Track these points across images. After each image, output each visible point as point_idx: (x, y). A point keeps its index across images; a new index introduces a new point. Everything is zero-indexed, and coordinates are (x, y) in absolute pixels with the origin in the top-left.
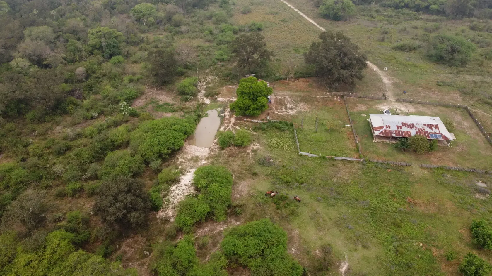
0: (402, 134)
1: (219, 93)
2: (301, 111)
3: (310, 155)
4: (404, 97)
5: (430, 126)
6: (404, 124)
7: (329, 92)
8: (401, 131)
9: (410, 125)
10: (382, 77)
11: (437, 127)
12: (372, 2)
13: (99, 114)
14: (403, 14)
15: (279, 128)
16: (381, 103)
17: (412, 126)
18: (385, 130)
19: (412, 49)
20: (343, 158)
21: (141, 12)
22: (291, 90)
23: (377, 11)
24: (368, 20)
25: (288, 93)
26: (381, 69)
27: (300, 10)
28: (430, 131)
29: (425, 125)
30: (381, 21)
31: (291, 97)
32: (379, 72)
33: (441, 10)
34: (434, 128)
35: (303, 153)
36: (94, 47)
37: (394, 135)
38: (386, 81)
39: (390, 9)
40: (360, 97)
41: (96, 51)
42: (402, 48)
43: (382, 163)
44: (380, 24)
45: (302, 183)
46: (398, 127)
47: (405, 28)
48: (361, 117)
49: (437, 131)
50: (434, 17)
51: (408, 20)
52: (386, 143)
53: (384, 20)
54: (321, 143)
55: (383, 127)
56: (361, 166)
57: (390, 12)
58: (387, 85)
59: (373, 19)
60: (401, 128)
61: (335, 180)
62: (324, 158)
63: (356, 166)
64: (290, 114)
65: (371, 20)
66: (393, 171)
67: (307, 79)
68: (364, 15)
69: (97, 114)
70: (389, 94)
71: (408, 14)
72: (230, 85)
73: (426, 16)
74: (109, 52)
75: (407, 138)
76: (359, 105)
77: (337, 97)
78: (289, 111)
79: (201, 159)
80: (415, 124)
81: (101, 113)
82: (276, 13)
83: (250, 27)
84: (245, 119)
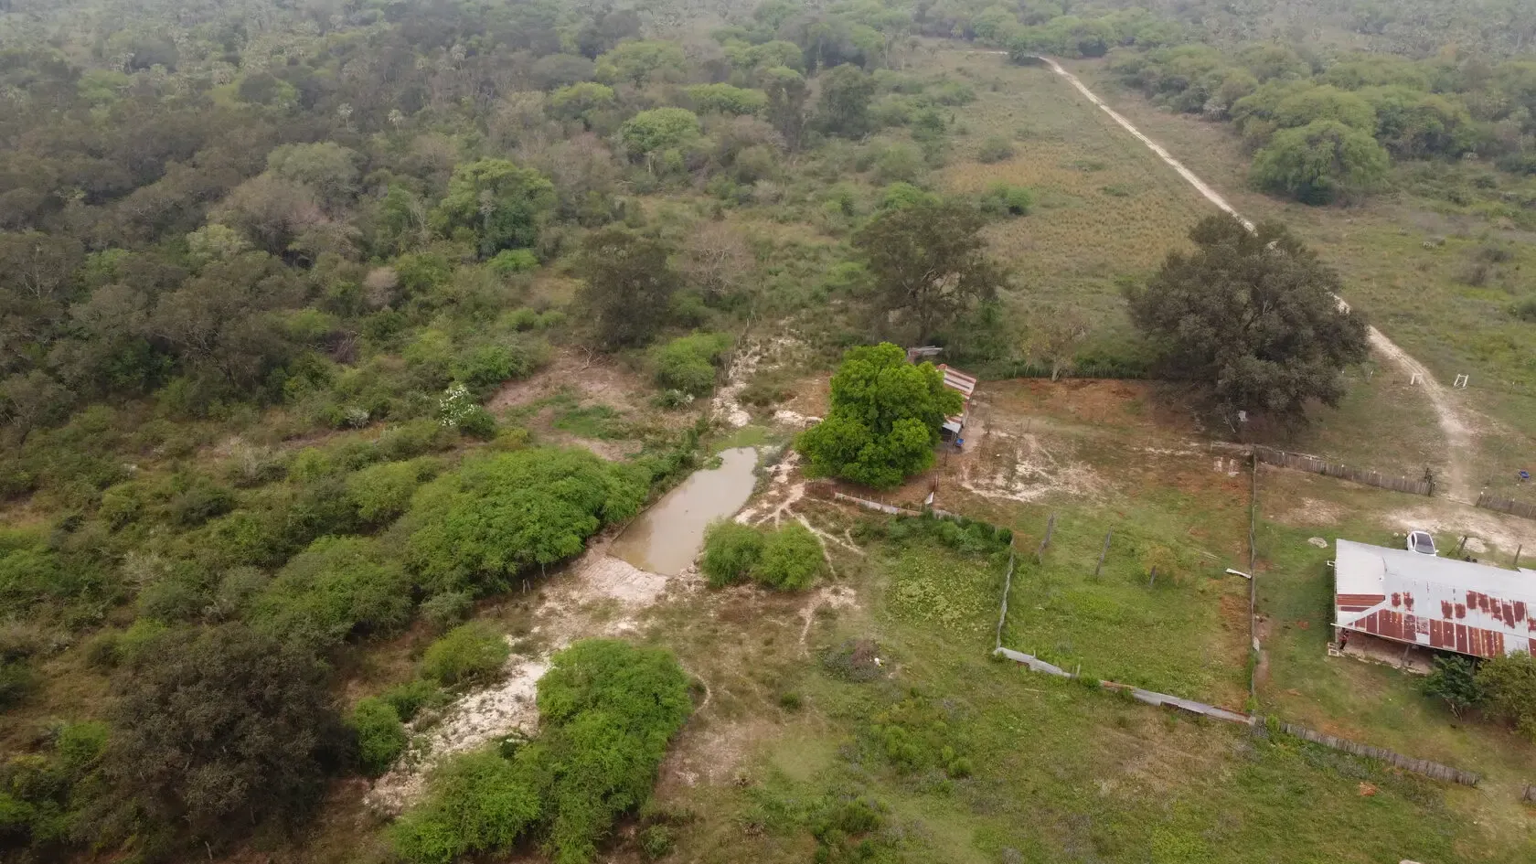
0: (1462, 642)
1: (791, 397)
2: (1066, 494)
3: (1038, 665)
4: (1517, 494)
6: (1477, 600)
7: (1205, 437)
8: (1461, 629)
9: (1506, 608)
10: (1441, 408)
12: (1466, 155)
13: (372, 414)
15: (952, 544)
16: (1405, 505)
17: (1515, 615)
18: (1385, 614)
20: (1171, 699)
21: (650, 132)
22: (1055, 413)
23: (1482, 184)
24: (1436, 210)
25: (1037, 423)
26: (1444, 378)
27: (1185, 163)
30: (1486, 216)
31: (1045, 437)
32: (1434, 389)
35: (1010, 653)
36: (457, 216)
37: (1423, 639)
38: (1452, 424)
40: (1323, 473)
41: (461, 230)
44: (1478, 228)
45: (962, 774)
46: (1447, 609)
48: (1310, 547)
52: (1385, 668)
53: (1500, 212)
54: (1100, 626)
55: (1382, 598)
56: (1240, 746)
58: (1452, 442)
59: (1455, 208)
60: (1461, 614)
62: (1091, 686)
63: (1219, 743)
64: (1016, 498)
65: (1449, 212)
66: (1384, 794)
67: (1131, 385)
68: (1425, 194)
69: (366, 415)
70: (1454, 476)
74: (499, 235)
75: (1474, 660)
76: (1309, 502)
77: (1226, 462)
78: (1020, 486)
79: (621, 614)
80: (1531, 609)
81: (380, 414)
82: (1097, 167)
83: (986, 200)
84: (841, 495)
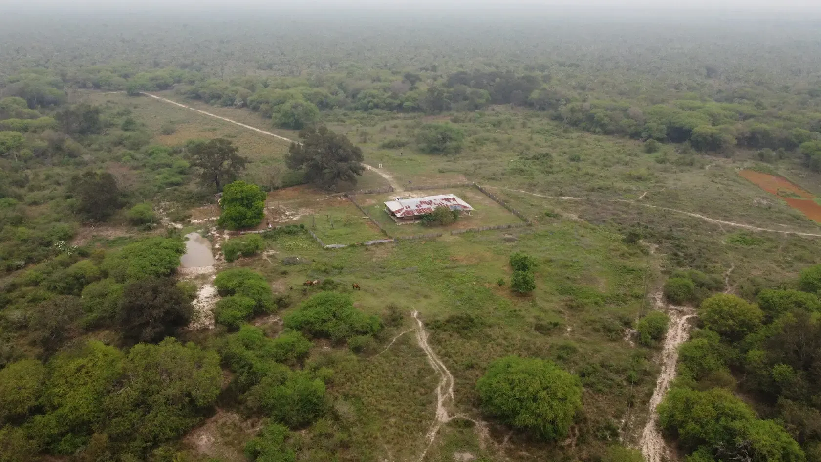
0: (424, 211)
1: (191, 216)
2: (306, 215)
3: (337, 246)
4: (412, 186)
5: (448, 200)
6: (422, 203)
7: (329, 194)
8: (422, 209)
9: (428, 203)
10: (380, 173)
11: (454, 199)
12: (334, 107)
13: (26, 261)
14: (377, 115)
15: (289, 233)
16: (389, 195)
17: (430, 203)
18: (406, 211)
19: (401, 145)
20: (374, 241)
22: (282, 199)
23: (345, 115)
24: (338, 125)
25: (280, 202)
26: (377, 167)
27: (245, 123)
28: (448, 204)
29: (443, 200)
30: (353, 124)
31: (285, 205)
32: (374, 170)
33: (416, 106)
34: (451, 201)
35: (330, 246)
37: (416, 214)
38: (385, 176)
39: (359, 112)
40: (366, 193)
42: (390, 146)
43: (414, 239)
44: (354, 128)
45: (342, 269)
46: (417, 206)
47: (385, 127)
48: (375, 208)
49: (455, 203)
50: (412, 114)
51: (384, 120)
52: (410, 224)
53: (356, 123)
54: (343, 236)
55: (401, 209)
56: (394, 245)
57: (359, 114)
58: (389, 180)
59: (343, 123)
60: (421, 206)
61: (374, 260)
62: (353, 246)
63: (390, 246)
64: (294, 219)
65: (342, 125)
66: (427, 243)
68: (330, 121)
69: (23, 263)
70: (394, 186)
71: (381, 115)
72: (199, 206)
73: (401, 115)
75: (431, 213)
76: (368, 200)
77: (340, 197)
78: (292, 217)
79: (210, 275)
80: (433, 201)
81: (29, 260)
82: (214, 129)
83: (187, 146)
84: (243, 232)
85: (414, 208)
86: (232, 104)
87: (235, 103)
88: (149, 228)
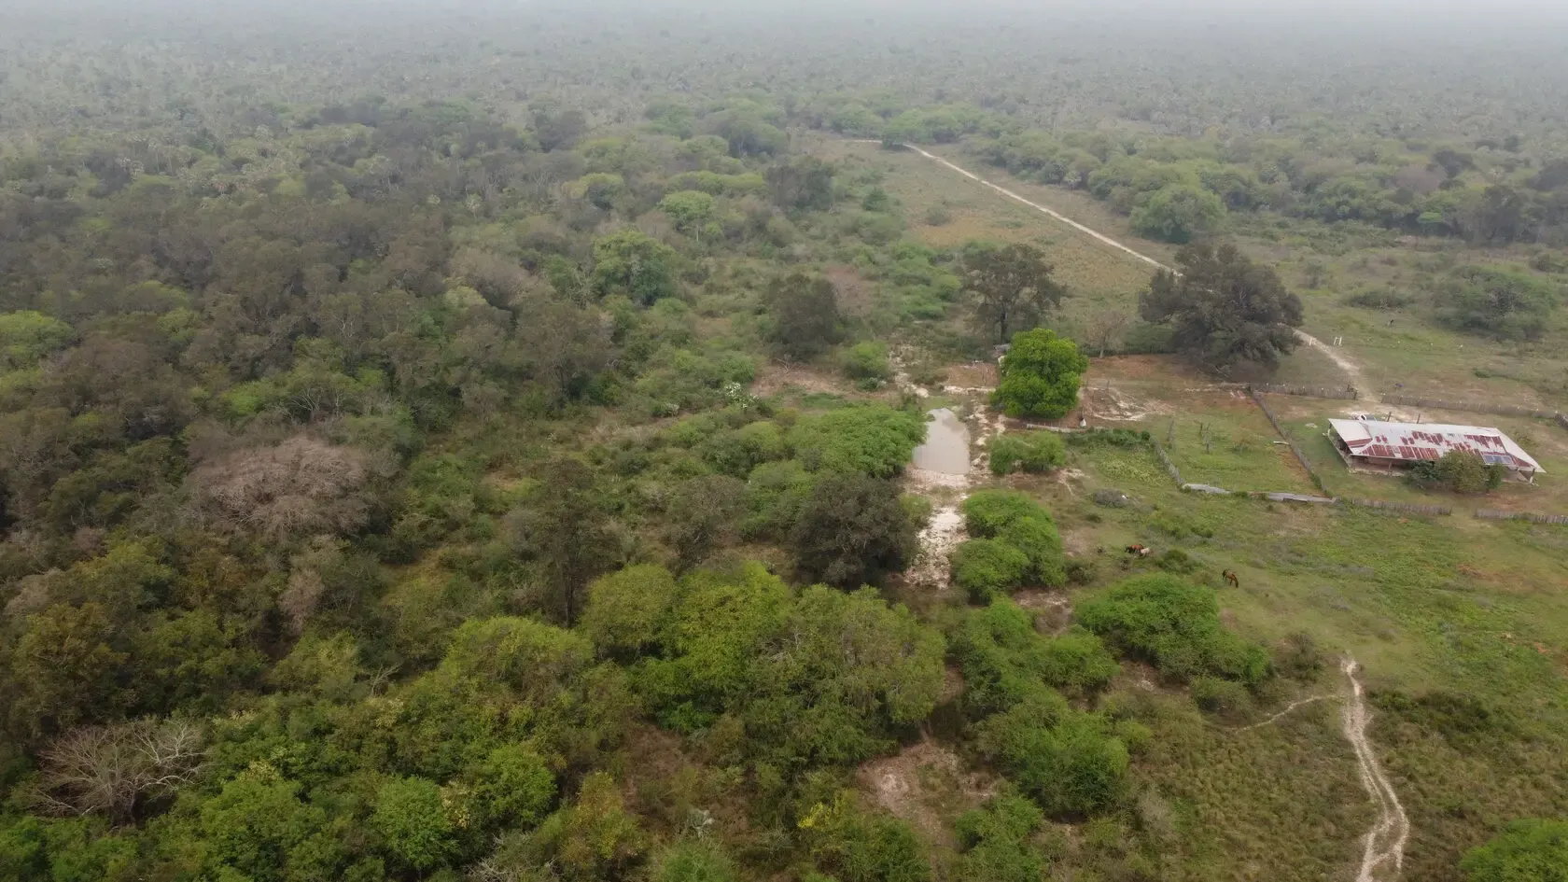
0: (1418, 455)
1: (946, 378)
2: (1157, 415)
3: (1209, 489)
4: (1401, 394)
5: (1483, 440)
6: (1416, 435)
7: (1213, 381)
8: (1415, 449)
9: (1434, 438)
10: (1333, 356)
11: (1497, 441)
12: (1262, 206)
13: (680, 406)
14: (1352, 232)
15: (1119, 443)
17: (1438, 439)
18: (1375, 446)
19: (1394, 303)
20: (1289, 495)
22: (1118, 376)
23: (1281, 225)
24: (1262, 244)
25: (1113, 381)
26: (1328, 342)
27: (1075, 220)
28: (1482, 448)
29: (1469, 437)
30: (1295, 247)
31: (1122, 388)
32: (1323, 347)
33: (1450, 224)
34: (1491, 444)
35: (1194, 486)
36: (610, 277)
37: (1399, 456)
38: (1344, 364)
39: (1312, 222)
40: (1292, 393)
41: (615, 286)
42: (1366, 302)
43: (1383, 508)
44: (1295, 255)
45: (1209, 535)
46: (1404, 440)
47: (1365, 262)
48: (1307, 428)
49: (1500, 450)
50: (1434, 240)
51: (1365, 246)
52: (1380, 475)
53: (1302, 244)
54: (1226, 471)
55: (1368, 441)
56: (1333, 512)
57: (1313, 226)
58: (1351, 374)
59: (1273, 242)
60: (1412, 443)
61: (1282, 533)
62: (1244, 495)
63: (1322, 512)
64: (1131, 419)
65: (1270, 245)
66: (1412, 523)
67: (1152, 357)
68: (1248, 234)
70: (1361, 388)
71: (1362, 233)
72: (961, 363)
73: (1409, 239)
74: (647, 288)
75: (1433, 463)
76: (1294, 408)
77: (1235, 392)
78: (1129, 414)
79: (958, 493)
80: (1445, 436)
81: (685, 405)
82: (1018, 225)
83: (964, 251)
84: (1031, 425)
85: (1395, 442)
86: (1059, 182)
87: (1066, 179)
88: (873, 387)
